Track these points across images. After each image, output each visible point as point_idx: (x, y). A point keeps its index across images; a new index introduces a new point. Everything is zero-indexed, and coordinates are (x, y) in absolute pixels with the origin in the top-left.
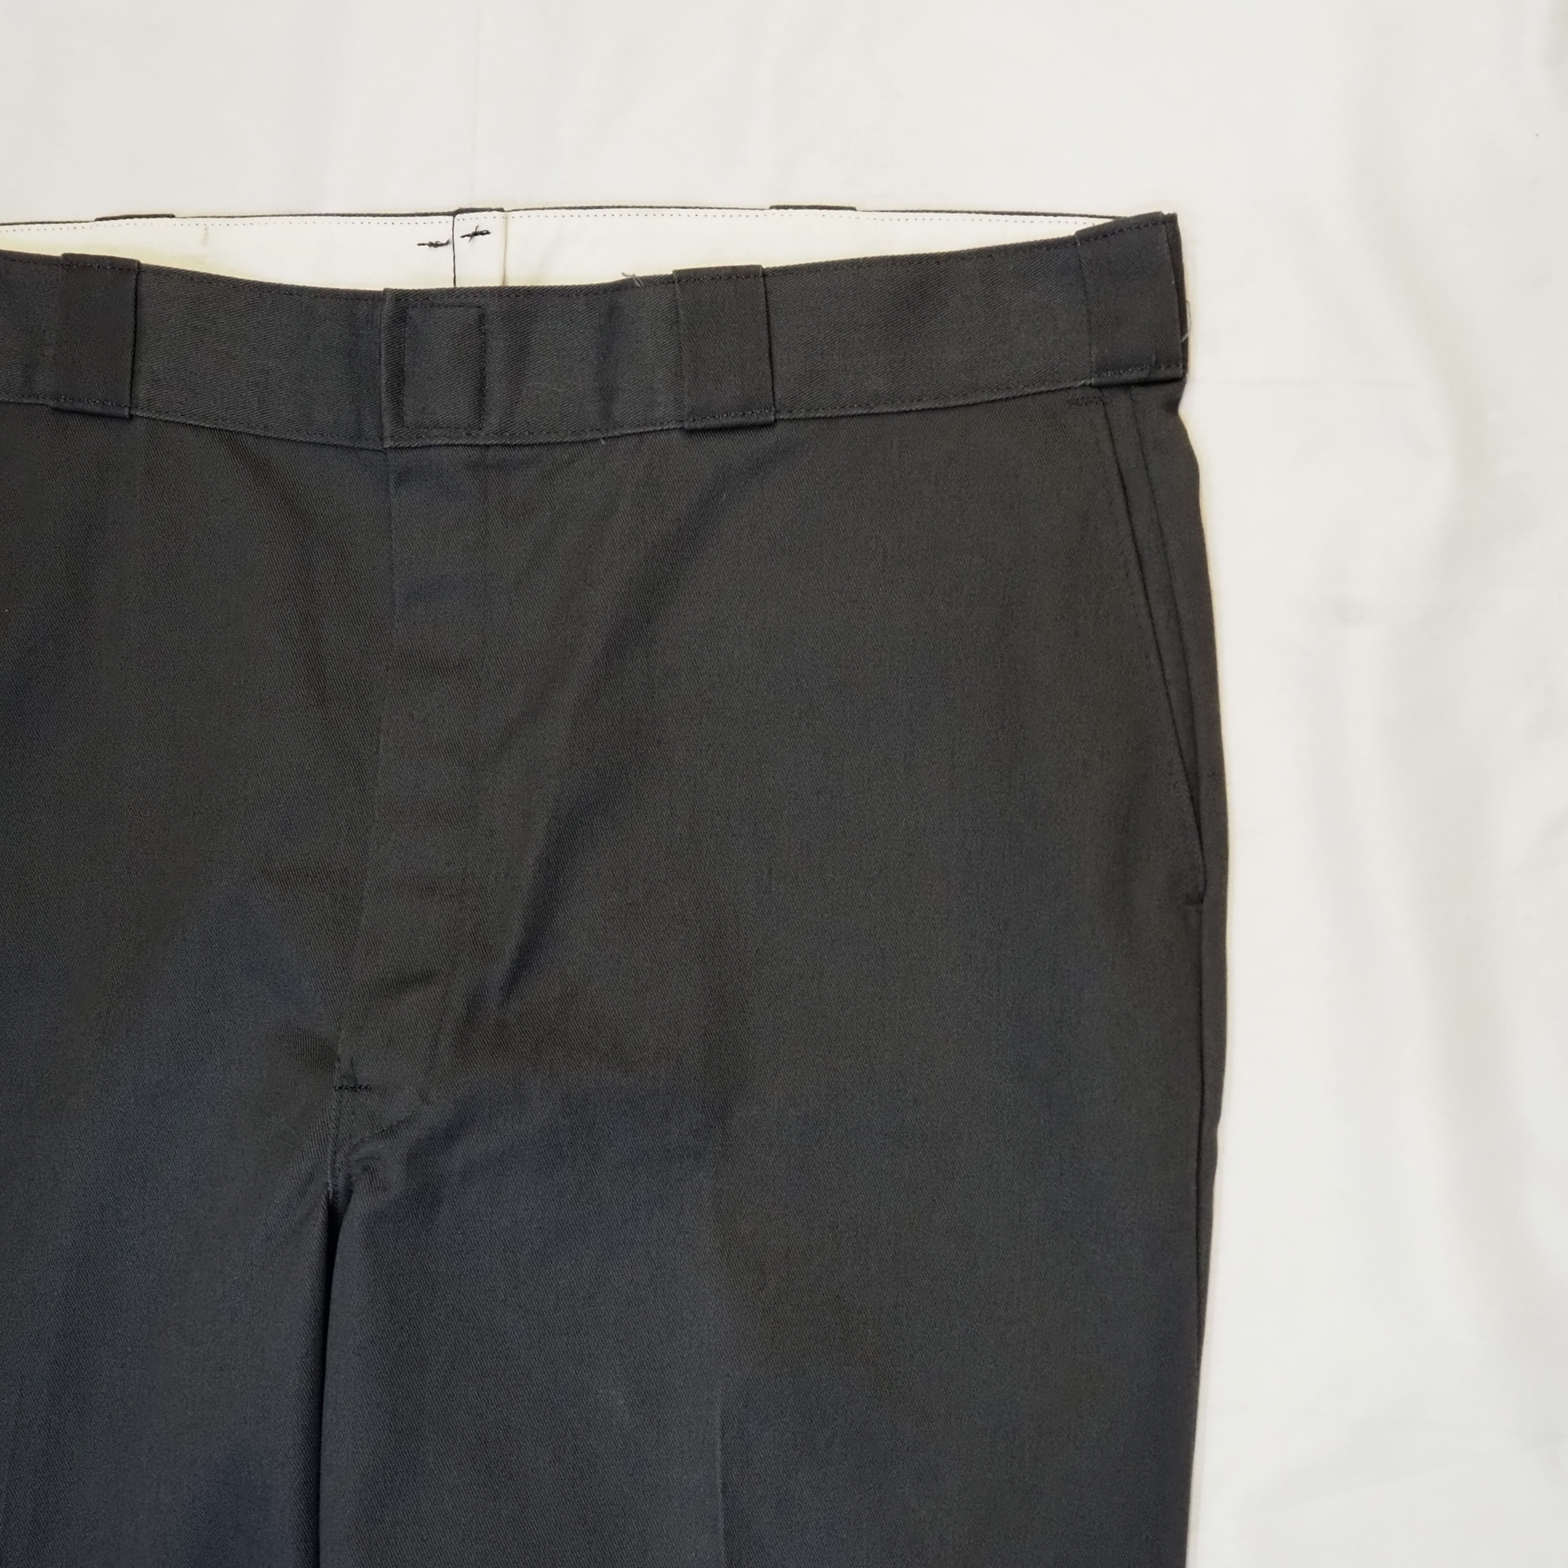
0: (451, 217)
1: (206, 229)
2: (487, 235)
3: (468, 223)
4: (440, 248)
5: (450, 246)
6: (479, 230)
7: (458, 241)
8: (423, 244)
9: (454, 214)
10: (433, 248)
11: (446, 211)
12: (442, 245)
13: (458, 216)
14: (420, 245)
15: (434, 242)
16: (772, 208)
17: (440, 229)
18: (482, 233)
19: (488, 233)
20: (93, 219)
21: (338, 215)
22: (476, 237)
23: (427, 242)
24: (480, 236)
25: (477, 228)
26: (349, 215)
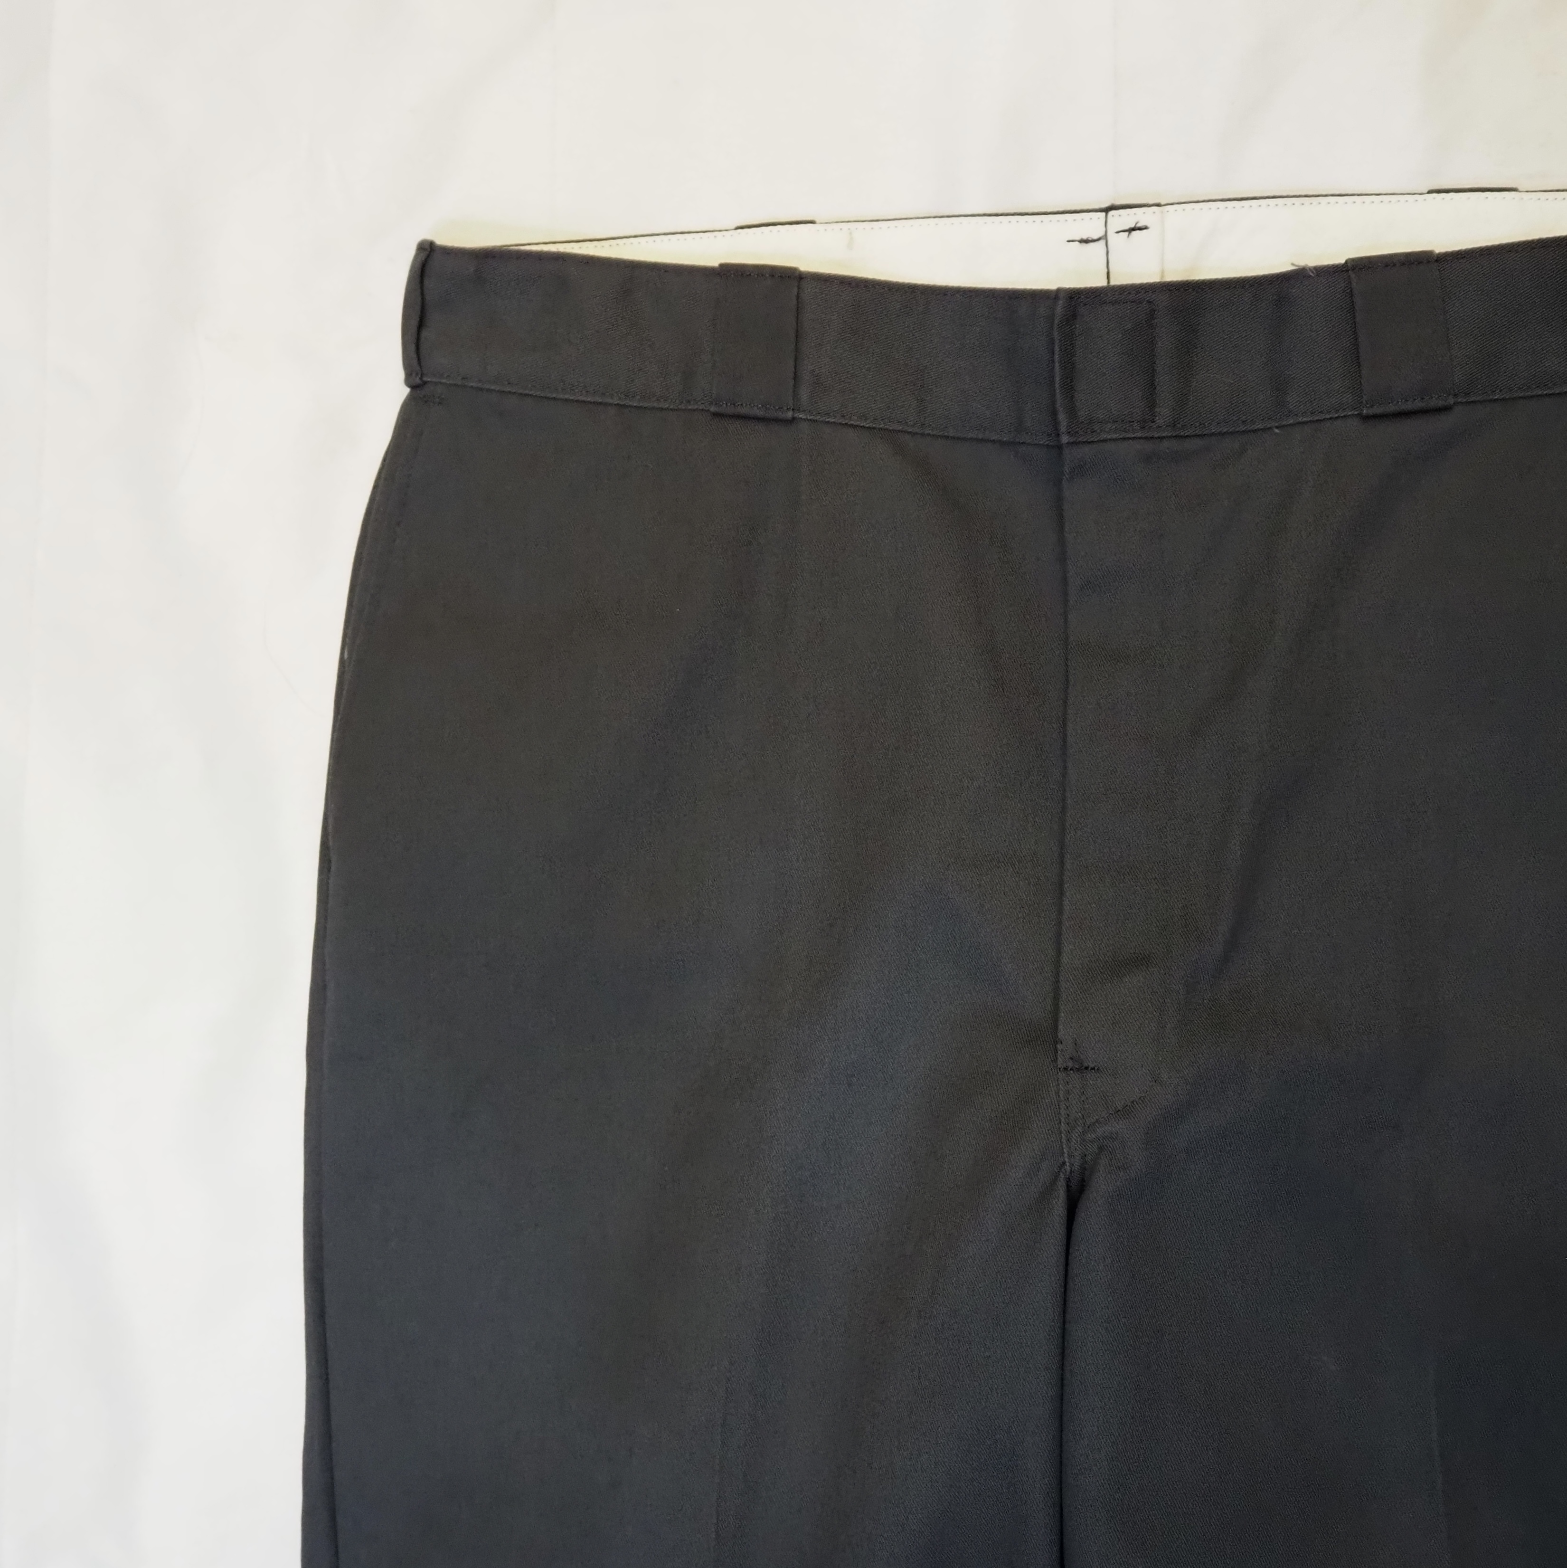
0: (1104, 214)
1: (851, 233)
2: (1145, 231)
3: (1121, 219)
4: (1092, 244)
5: (1103, 242)
6: (1139, 225)
7: (1112, 237)
8: (1073, 241)
9: (1107, 210)
10: (1084, 245)
11: (1097, 207)
12: (1094, 241)
13: (1111, 213)
14: (1069, 241)
15: (1085, 237)
16: (1430, 192)
17: (1093, 225)
18: (1140, 229)
19: (1146, 228)
20: (734, 227)
21: (985, 215)
22: (1134, 233)
23: (1078, 238)
24: (1138, 231)
25: (1136, 224)
26: (997, 215)
